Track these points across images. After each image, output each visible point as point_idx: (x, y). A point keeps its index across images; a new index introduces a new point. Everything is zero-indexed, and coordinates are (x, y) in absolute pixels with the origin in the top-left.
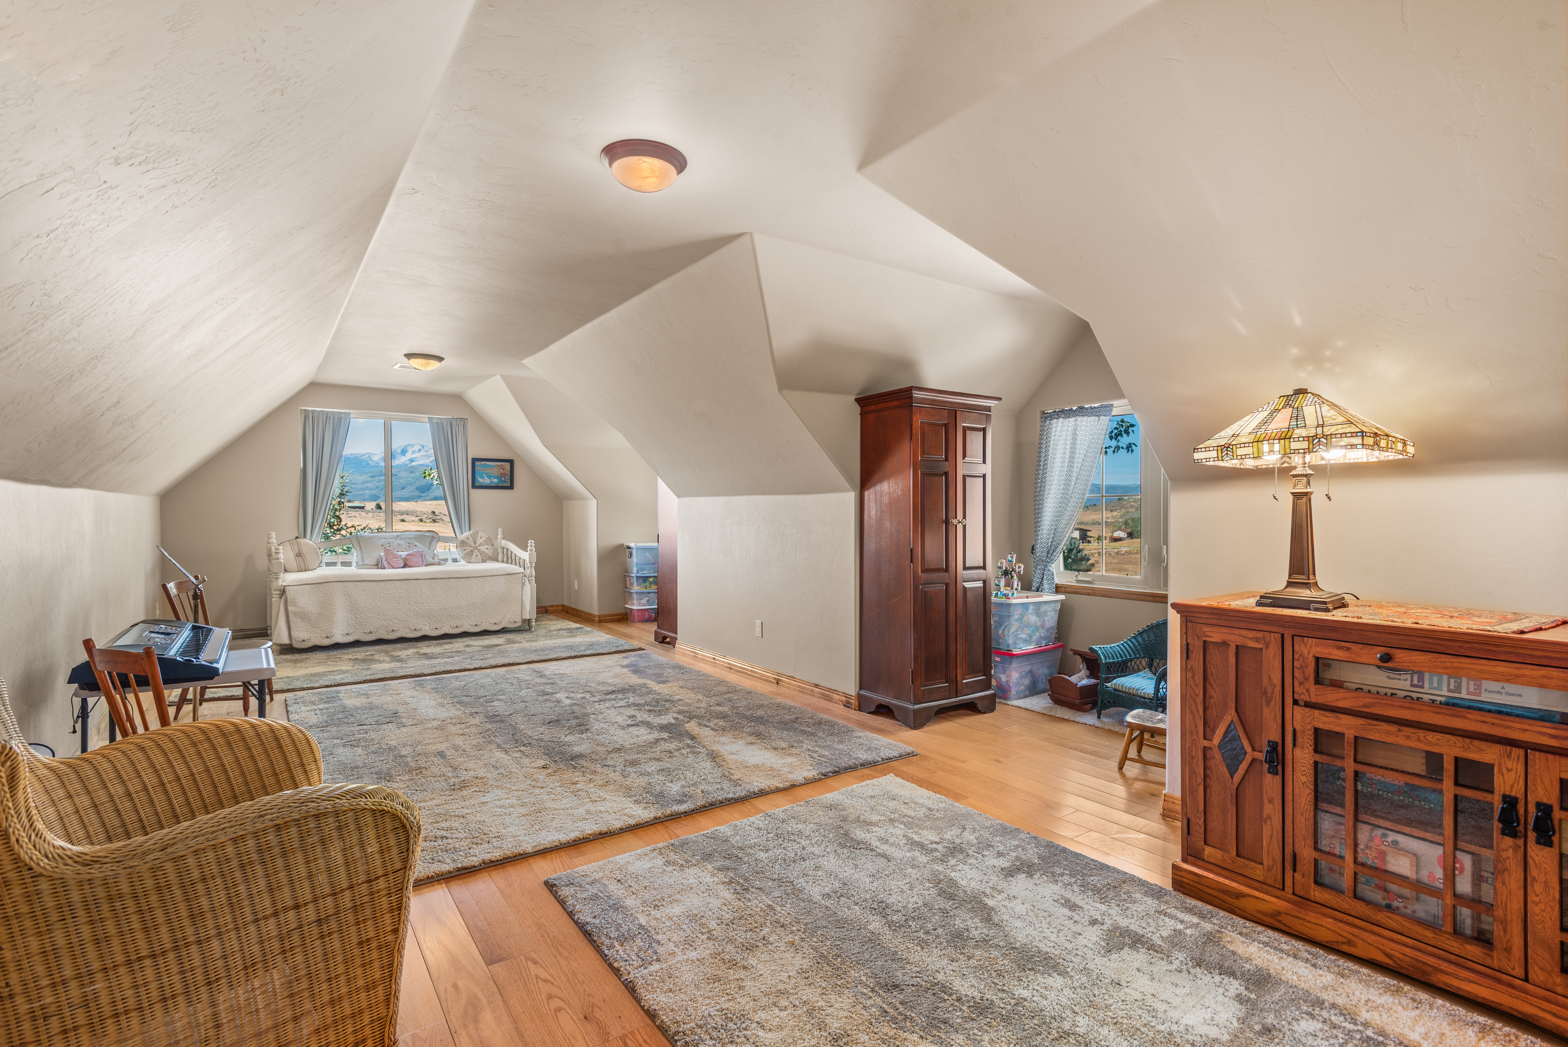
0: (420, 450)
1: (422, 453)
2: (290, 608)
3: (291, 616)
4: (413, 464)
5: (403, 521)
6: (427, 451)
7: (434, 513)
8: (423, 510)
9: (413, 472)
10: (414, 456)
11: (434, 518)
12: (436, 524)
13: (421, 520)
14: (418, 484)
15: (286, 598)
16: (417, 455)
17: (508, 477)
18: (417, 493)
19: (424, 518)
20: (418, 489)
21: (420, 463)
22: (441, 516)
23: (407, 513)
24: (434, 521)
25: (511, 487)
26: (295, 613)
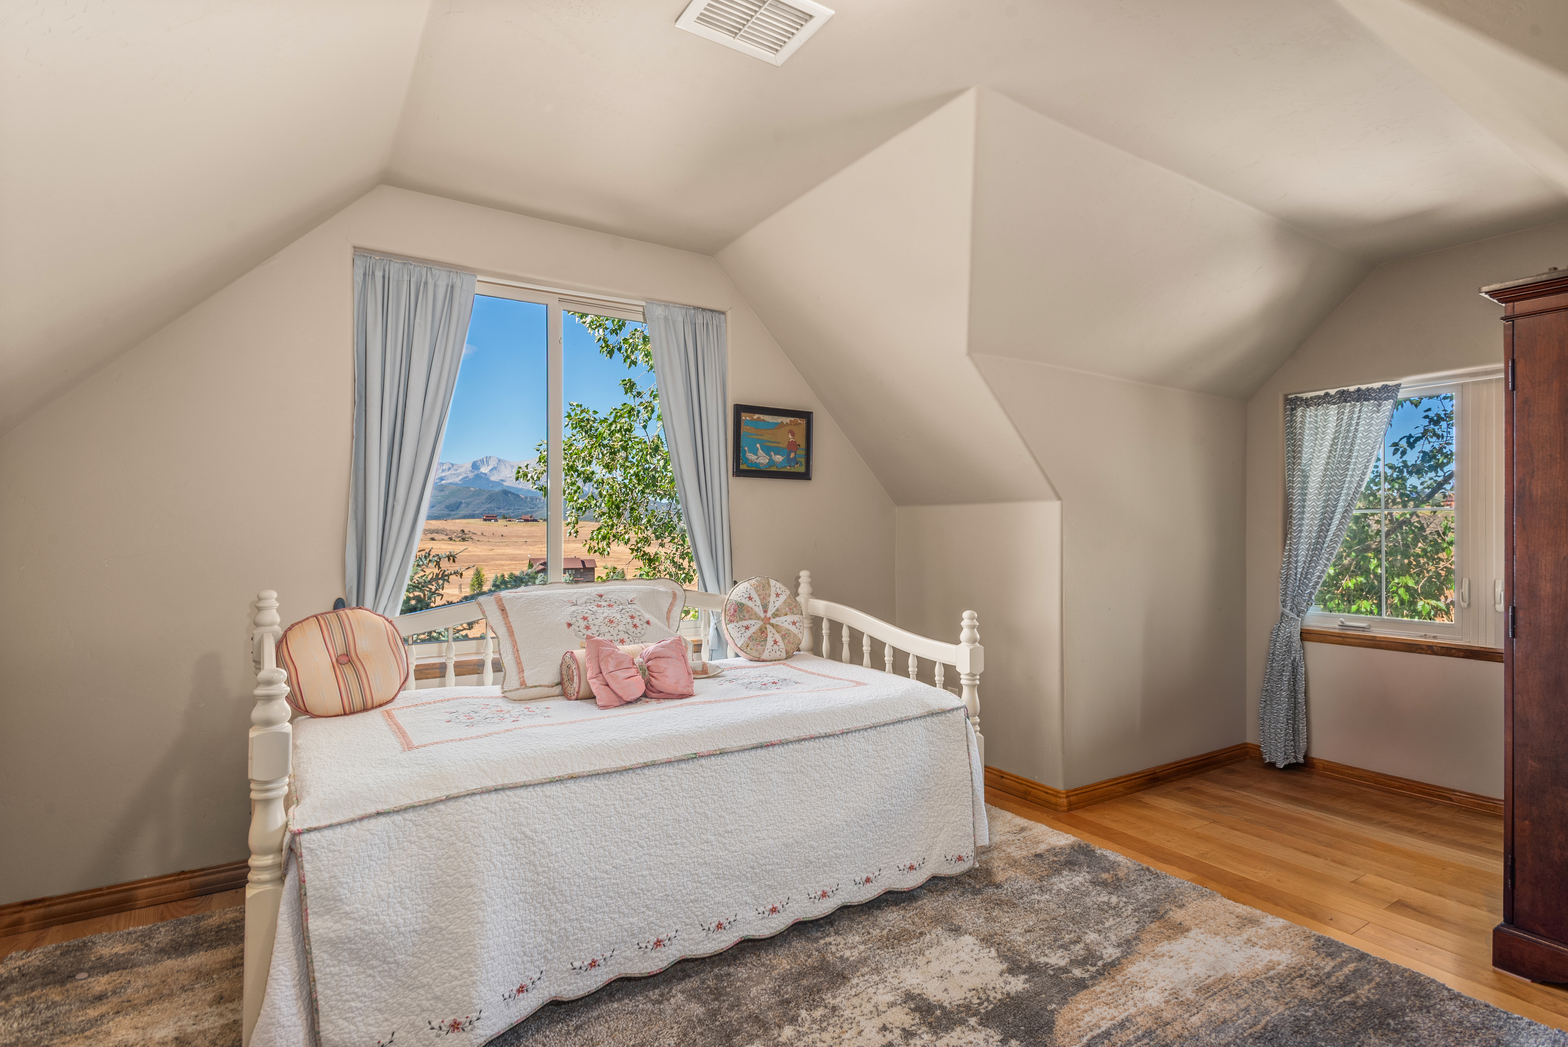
0: (449, 469)
1: (452, 471)
2: (315, 924)
3: (318, 954)
4: (443, 482)
5: (433, 539)
6: (456, 470)
7: (463, 531)
8: (453, 528)
9: (442, 490)
10: (443, 474)
11: (464, 536)
12: (465, 543)
13: (451, 539)
14: (447, 502)
15: (302, 882)
16: (447, 473)
17: (802, 452)
18: (446, 512)
19: (453, 536)
20: (447, 507)
21: (449, 481)
22: (471, 535)
23: (437, 532)
24: (464, 540)
25: (805, 476)
26: (335, 944)
